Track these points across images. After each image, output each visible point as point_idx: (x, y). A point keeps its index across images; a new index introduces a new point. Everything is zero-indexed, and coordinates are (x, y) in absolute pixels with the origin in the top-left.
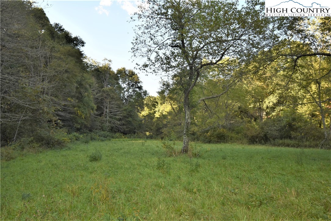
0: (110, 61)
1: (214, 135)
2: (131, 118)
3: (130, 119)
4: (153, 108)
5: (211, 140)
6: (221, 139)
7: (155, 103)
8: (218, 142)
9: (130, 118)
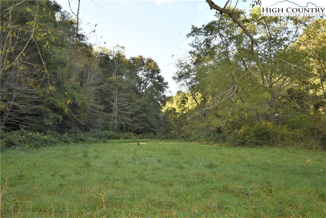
0: (123, 48)
1: (250, 132)
2: (146, 113)
3: (144, 115)
4: (182, 105)
5: (245, 141)
6: (263, 140)
7: (185, 99)
8: (257, 144)
9: (144, 113)
